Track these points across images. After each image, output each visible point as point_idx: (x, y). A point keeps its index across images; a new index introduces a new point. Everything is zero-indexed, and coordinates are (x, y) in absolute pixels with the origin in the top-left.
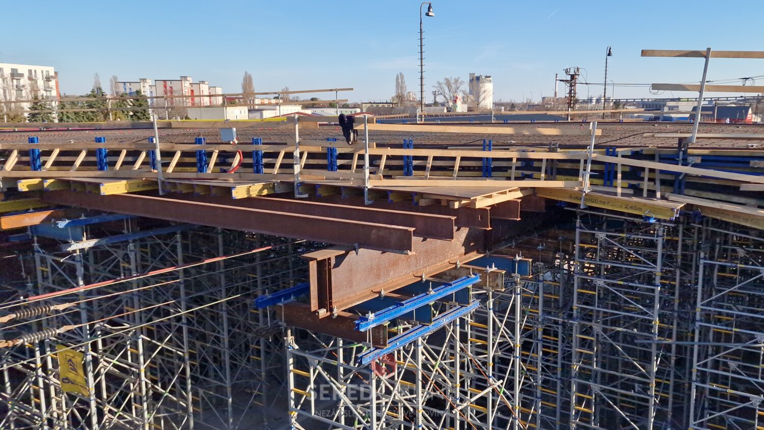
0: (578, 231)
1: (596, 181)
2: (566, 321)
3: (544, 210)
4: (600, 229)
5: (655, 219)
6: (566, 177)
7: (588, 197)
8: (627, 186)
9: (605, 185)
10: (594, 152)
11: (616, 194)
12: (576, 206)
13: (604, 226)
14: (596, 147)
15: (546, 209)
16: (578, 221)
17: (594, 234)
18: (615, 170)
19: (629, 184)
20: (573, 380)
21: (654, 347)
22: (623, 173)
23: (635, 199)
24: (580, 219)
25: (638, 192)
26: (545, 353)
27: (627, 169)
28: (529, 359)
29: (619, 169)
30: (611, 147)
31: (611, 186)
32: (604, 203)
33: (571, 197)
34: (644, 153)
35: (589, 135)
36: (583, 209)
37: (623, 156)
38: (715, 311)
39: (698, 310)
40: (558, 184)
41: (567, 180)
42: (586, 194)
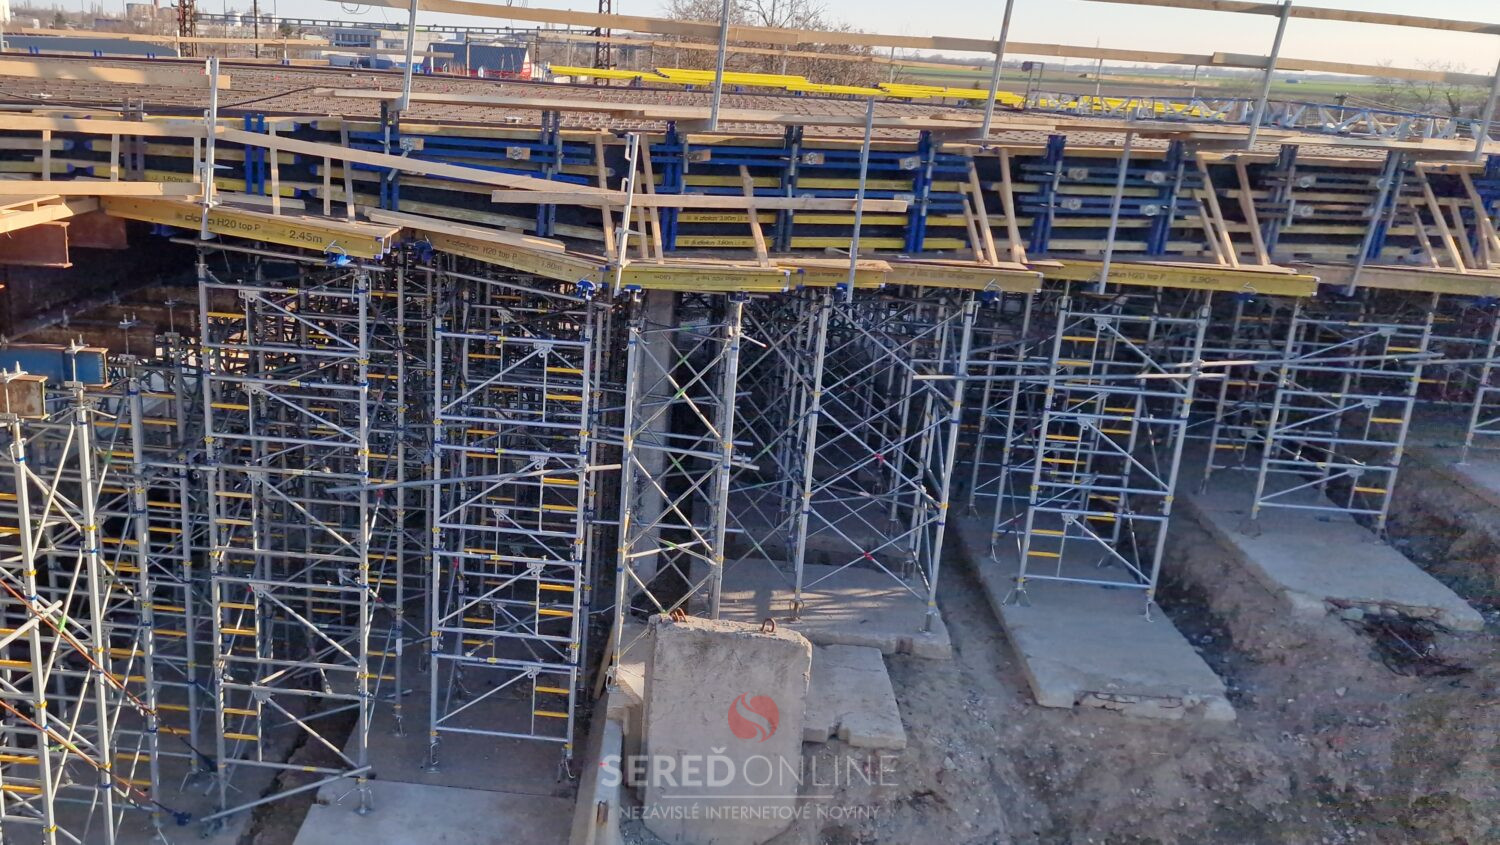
0: (203, 286)
1: (230, 183)
2: (193, 467)
3: (124, 245)
4: (250, 281)
5: (348, 257)
6: (167, 174)
7: (215, 217)
8: (292, 195)
9: (249, 192)
10: (219, 124)
11: (270, 210)
12: (194, 234)
13: (258, 275)
14: (223, 112)
15: (128, 243)
16: (202, 265)
17: (237, 291)
18: (266, 160)
19: (296, 190)
20: (215, 580)
21: (364, 497)
22: (281, 167)
23: (309, 220)
24: (206, 262)
25: (313, 205)
26: (153, 536)
27: (290, 160)
28: (120, 552)
29: (274, 160)
30: (254, 113)
31: (261, 193)
32: (249, 228)
33: (179, 216)
34: (320, 127)
35: (206, 87)
36: (208, 241)
37: (279, 134)
38: (468, 422)
39: (437, 423)
40: (150, 188)
41: (169, 179)
42: (211, 211)
